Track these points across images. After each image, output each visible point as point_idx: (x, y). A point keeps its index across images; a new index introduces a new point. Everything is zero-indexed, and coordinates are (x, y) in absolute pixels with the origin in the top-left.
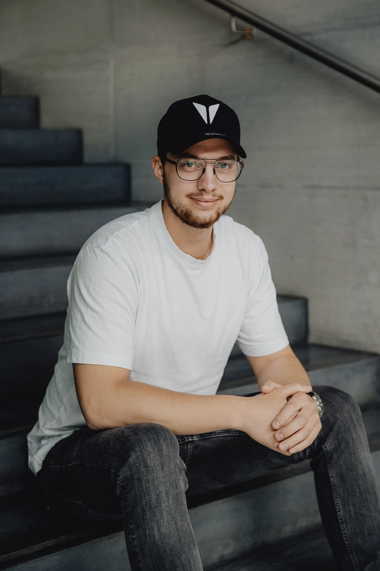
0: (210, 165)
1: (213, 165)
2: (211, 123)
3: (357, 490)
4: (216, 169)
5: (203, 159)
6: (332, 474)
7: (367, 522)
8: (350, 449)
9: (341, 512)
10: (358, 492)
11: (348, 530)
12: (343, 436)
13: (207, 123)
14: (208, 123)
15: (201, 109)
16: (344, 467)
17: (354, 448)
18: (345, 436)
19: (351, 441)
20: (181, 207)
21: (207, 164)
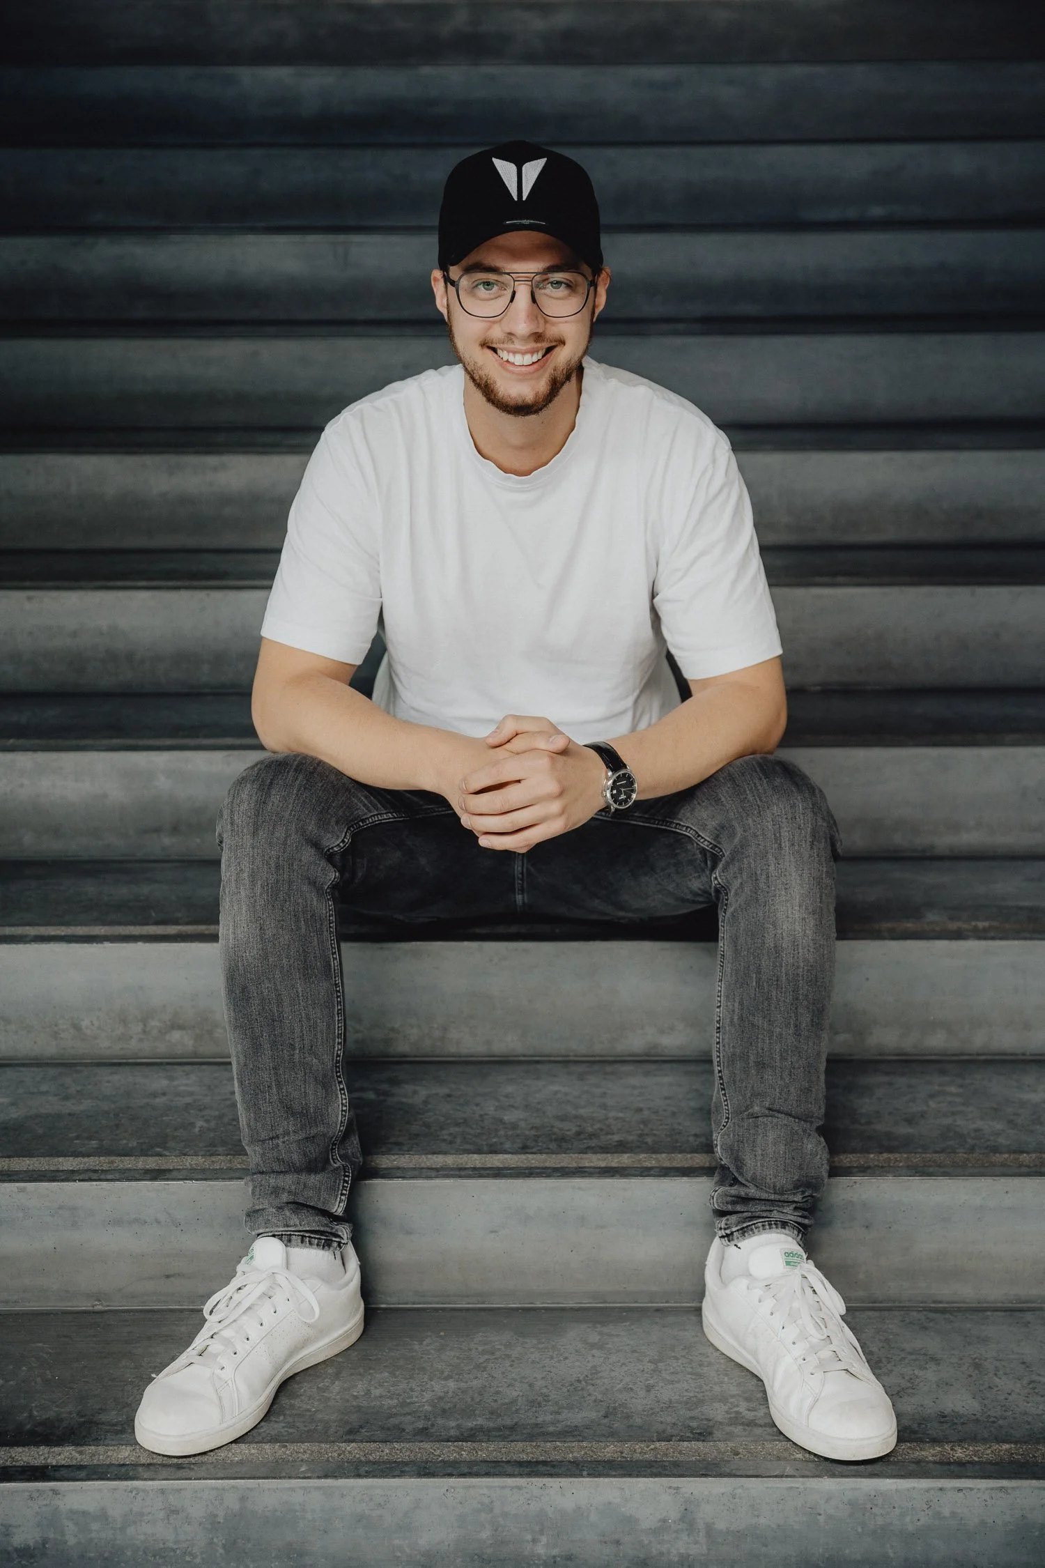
0: (525, 284)
1: (530, 283)
2: (524, 198)
3: (754, 975)
4: (538, 293)
5: (508, 274)
6: (724, 933)
7: (759, 1040)
8: (759, 893)
9: (721, 1009)
10: (754, 980)
11: (724, 1046)
12: (749, 863)
13: (516, 199)
14: (518, 199)
15: (506, 169)
16: (742, 924)
17: (768, 893)
18: (752, 866)
19: (764, 877)
20: (476, 368)
21: (516, 283)
